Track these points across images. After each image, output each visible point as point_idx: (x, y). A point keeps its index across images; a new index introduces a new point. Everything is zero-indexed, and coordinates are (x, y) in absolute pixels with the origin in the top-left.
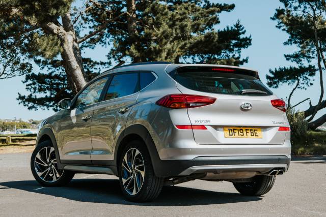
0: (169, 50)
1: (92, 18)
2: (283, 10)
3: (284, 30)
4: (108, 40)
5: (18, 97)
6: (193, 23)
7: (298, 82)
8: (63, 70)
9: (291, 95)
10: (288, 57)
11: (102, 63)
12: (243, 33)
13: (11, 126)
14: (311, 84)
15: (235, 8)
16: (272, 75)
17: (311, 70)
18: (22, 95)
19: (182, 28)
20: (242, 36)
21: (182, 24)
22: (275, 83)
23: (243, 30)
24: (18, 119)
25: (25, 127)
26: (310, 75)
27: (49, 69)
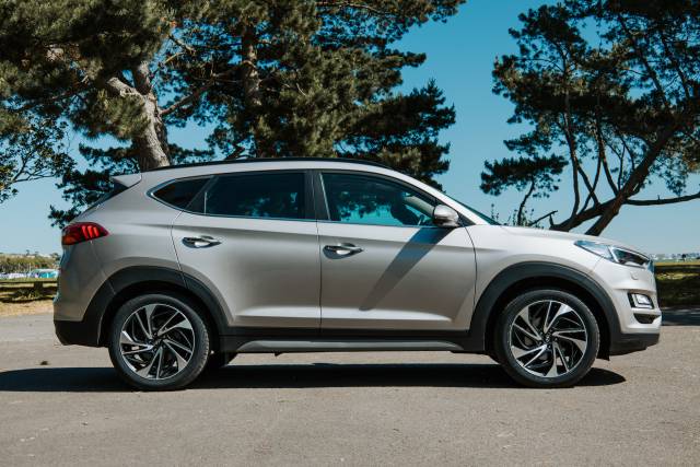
0: (325, 127)
1: (177, 75)
2: (514, 58)
3: (506, 96)
4: (208, 113)
5: (49, 214)
6: (359, 83)
7: (533, 184)
8: (129, 166)
9: (522, 205)
10: (511, 145)
11: (198, 153)
12: (441, 102)
13: (21, 265)
14: (556, 188)
15: (426, 61)
16: (490, 173)
17: (556, 165)
18: (58, 209)
19: (342, 91)
20: (439, 107)
21: (340, 85)
22: (495, 186)
23: (440, 98)
24: (32, 252)
25: (44, 266)
26: (553, 172)
27: (105, 164)
